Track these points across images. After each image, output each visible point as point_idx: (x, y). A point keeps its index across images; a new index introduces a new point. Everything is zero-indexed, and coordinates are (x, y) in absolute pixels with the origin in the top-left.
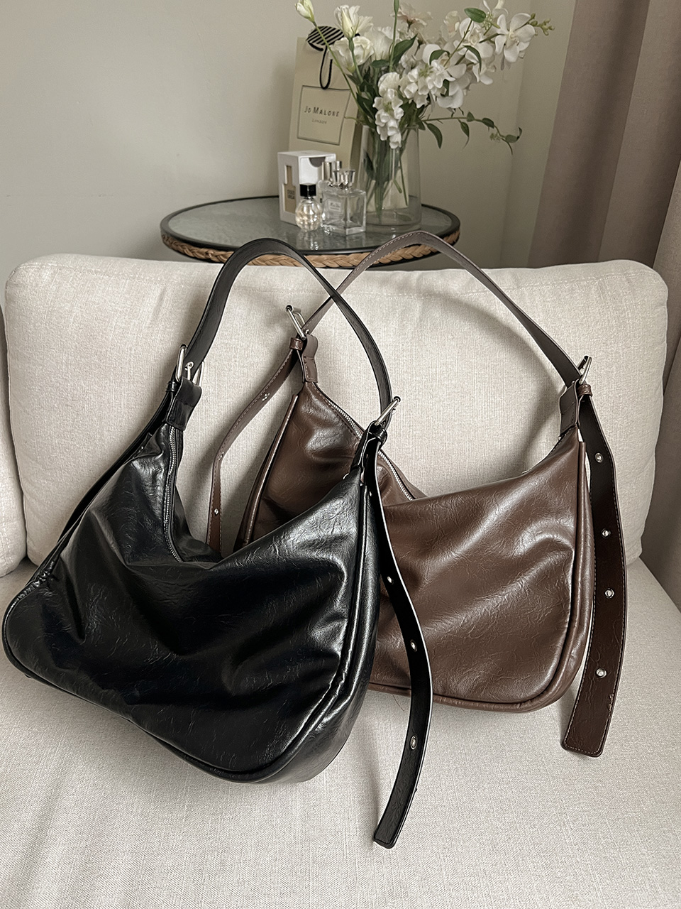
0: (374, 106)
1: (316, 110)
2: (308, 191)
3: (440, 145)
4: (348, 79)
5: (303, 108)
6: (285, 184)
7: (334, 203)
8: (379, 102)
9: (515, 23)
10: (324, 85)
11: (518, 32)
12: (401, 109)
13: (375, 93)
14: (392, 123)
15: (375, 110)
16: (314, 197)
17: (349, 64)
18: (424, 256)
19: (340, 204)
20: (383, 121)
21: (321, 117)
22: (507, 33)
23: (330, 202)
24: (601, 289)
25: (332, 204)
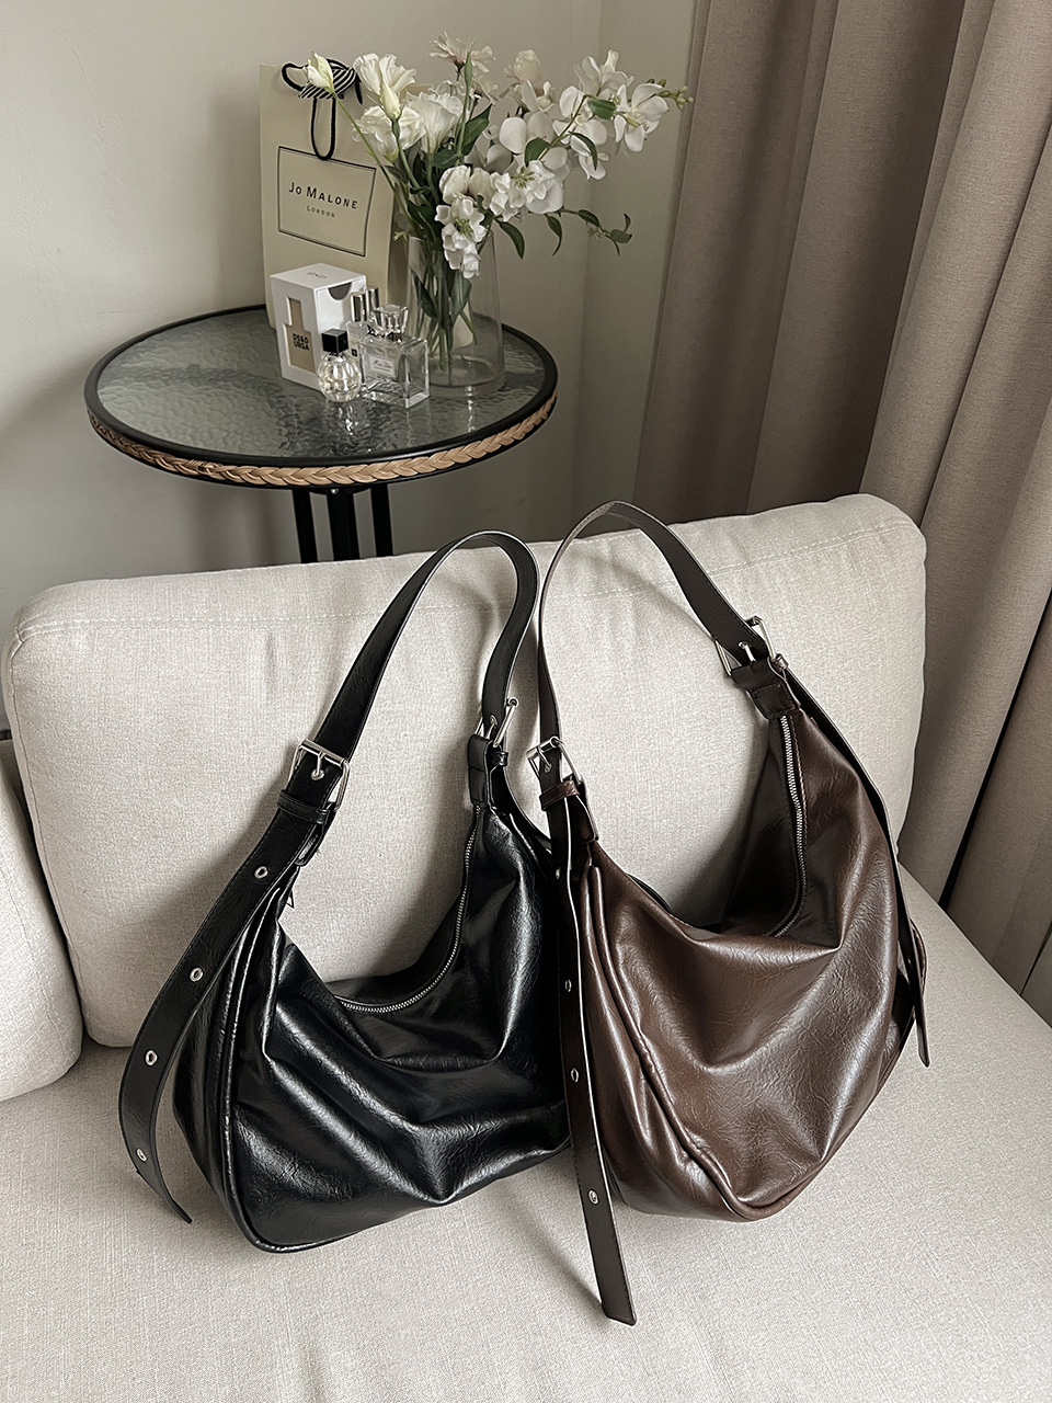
0: (436, 219)
1: (312, 193)
2: (335, 344)
3: (521, 255)
4: (389, 174)
5: (285, 186)
6: (287, 326)
7: (381, 361)
8: (445, 213)
9: (638, 95)
10: (325, 154)
11: (644, 107)
12: (483, 228)
13: (436, 198)
14: (471, 248)
15: (440, 226)
16: (346, 351)
17: (388, 150)
18: (527, 435)
19: (391, 363)
20: (457, 246)
21: (324, 205)
22: (629, 110)
23: (372, 359)
24: (854, 557)
25: (376, 362)
